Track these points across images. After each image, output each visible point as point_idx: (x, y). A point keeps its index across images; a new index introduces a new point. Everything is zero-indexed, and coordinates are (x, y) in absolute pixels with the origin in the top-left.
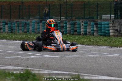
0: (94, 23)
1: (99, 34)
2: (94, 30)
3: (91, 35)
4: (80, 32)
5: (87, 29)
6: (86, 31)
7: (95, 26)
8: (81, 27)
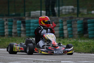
0: (20, 21)
1: (27, 35)
2: (20, 30)
3: (17, 36)
4: (4, 33)
5: (12, 29)
6: (11, 32)
7: (22, 25)
8: (5, 27)
